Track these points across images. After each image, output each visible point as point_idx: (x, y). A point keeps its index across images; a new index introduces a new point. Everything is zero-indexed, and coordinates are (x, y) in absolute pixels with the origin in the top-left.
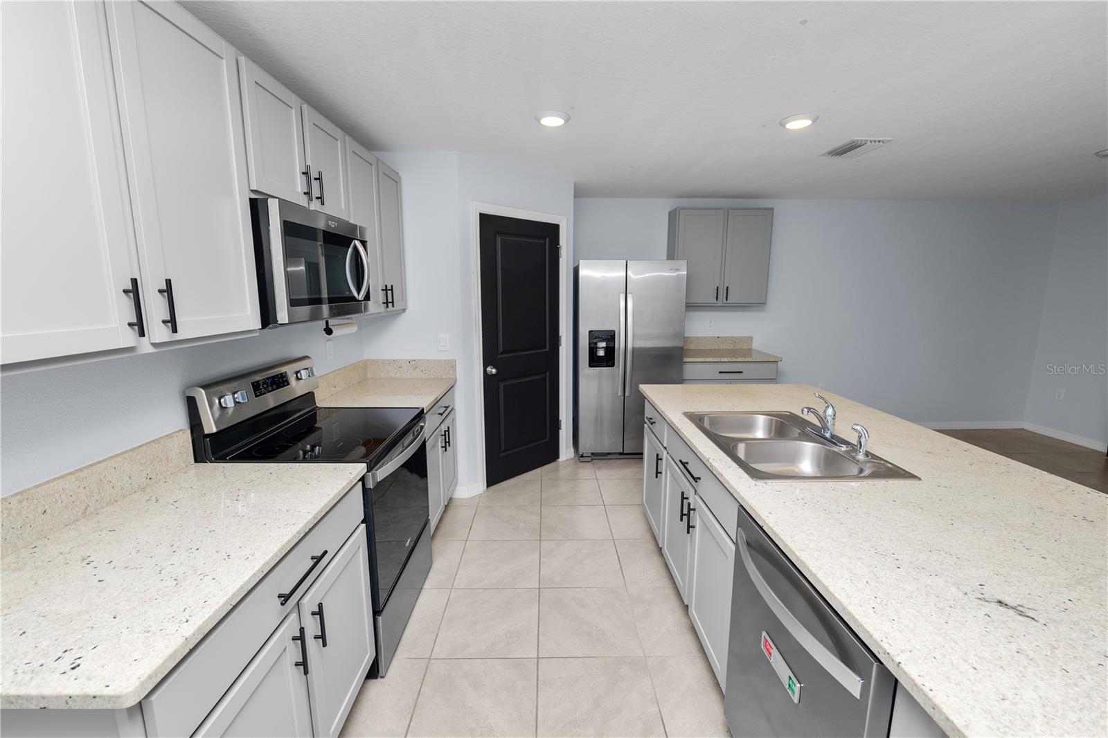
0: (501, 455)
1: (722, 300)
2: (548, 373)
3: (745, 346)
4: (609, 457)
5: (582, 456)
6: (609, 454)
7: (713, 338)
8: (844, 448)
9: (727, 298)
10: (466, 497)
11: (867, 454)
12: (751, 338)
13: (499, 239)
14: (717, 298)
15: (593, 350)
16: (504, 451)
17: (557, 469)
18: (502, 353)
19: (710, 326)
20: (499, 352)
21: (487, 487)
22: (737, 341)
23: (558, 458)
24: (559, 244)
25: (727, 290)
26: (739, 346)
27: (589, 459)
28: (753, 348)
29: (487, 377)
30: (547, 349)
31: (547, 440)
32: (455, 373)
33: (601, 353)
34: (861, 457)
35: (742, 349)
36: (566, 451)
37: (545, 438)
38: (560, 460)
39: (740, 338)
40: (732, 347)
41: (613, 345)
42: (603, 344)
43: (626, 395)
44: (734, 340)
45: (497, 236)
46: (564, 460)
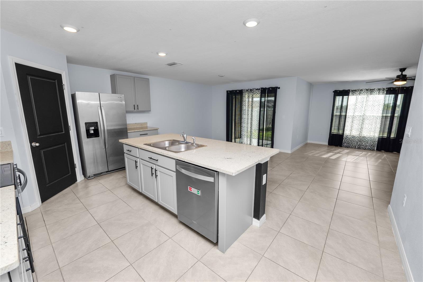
0: (47, 186)
1: (136, 109)
2: (66, 143)
3: (145, 126)
4: (102, 174)
5: (89, 177)
6: (102, 173)
7: (134, 124)
8: (190, 144)
9: (138, 109)
10: (30, 211)
11: (196, 144)
12: (147, 123)
13: (29, 78)
14: (134, 109)
15: (88, 131)
16: (48, 184)
17: (77, 186)
18: (40, 135)
19: (132, 120)
20: (38, 135)
21: (42, 203)
22: (142, 124)
23: (77, 181)
24: (62, 84)
25: (138, 106)
26: (143, 126)
27: (93, 177)
28: (148, 126)
29: (33, 148)
30: (64, 132)
31: (70, 174)
32: (11, 148)
33: (92, 132)
34: (195, 145)
35: (144, 127)
36: (80, 176)
37: (69, 173)
38: (78, 182)
39: (143, 123)
40: (141, 126)
41: (97, 128)
42: (93, 128)
43: (106, 148)
44: (141, 124)
45: (28, 76)
46: (80, 181)
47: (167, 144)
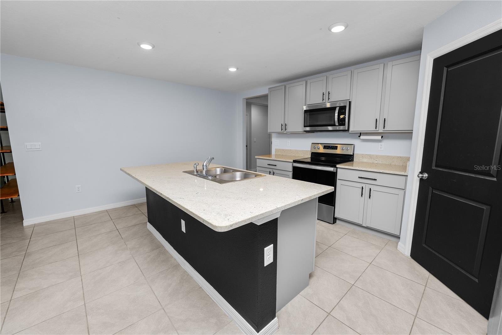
47: (218, 171)
